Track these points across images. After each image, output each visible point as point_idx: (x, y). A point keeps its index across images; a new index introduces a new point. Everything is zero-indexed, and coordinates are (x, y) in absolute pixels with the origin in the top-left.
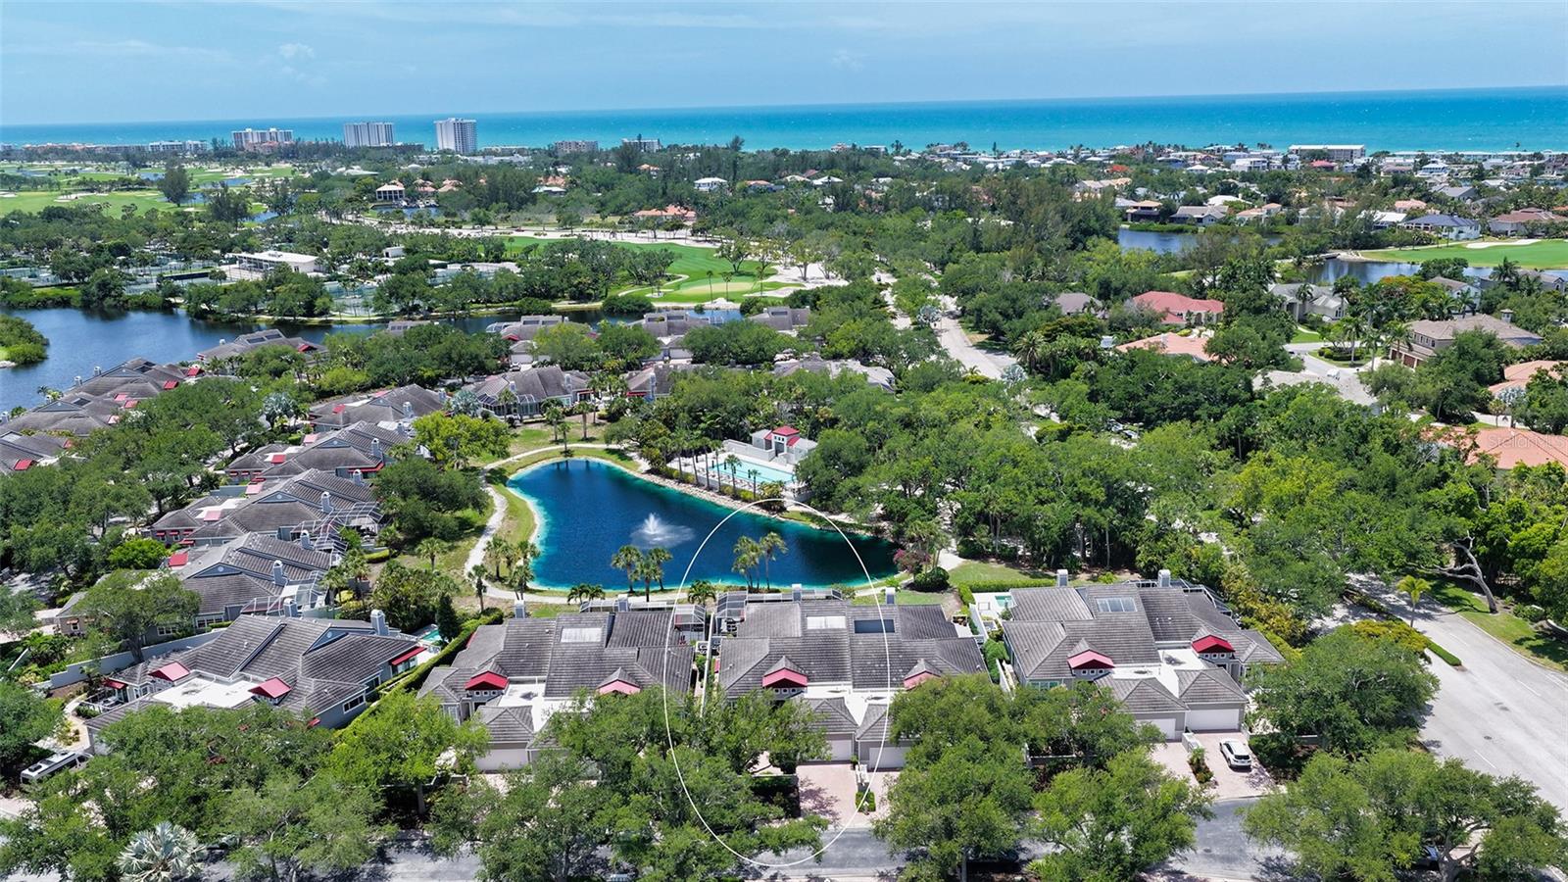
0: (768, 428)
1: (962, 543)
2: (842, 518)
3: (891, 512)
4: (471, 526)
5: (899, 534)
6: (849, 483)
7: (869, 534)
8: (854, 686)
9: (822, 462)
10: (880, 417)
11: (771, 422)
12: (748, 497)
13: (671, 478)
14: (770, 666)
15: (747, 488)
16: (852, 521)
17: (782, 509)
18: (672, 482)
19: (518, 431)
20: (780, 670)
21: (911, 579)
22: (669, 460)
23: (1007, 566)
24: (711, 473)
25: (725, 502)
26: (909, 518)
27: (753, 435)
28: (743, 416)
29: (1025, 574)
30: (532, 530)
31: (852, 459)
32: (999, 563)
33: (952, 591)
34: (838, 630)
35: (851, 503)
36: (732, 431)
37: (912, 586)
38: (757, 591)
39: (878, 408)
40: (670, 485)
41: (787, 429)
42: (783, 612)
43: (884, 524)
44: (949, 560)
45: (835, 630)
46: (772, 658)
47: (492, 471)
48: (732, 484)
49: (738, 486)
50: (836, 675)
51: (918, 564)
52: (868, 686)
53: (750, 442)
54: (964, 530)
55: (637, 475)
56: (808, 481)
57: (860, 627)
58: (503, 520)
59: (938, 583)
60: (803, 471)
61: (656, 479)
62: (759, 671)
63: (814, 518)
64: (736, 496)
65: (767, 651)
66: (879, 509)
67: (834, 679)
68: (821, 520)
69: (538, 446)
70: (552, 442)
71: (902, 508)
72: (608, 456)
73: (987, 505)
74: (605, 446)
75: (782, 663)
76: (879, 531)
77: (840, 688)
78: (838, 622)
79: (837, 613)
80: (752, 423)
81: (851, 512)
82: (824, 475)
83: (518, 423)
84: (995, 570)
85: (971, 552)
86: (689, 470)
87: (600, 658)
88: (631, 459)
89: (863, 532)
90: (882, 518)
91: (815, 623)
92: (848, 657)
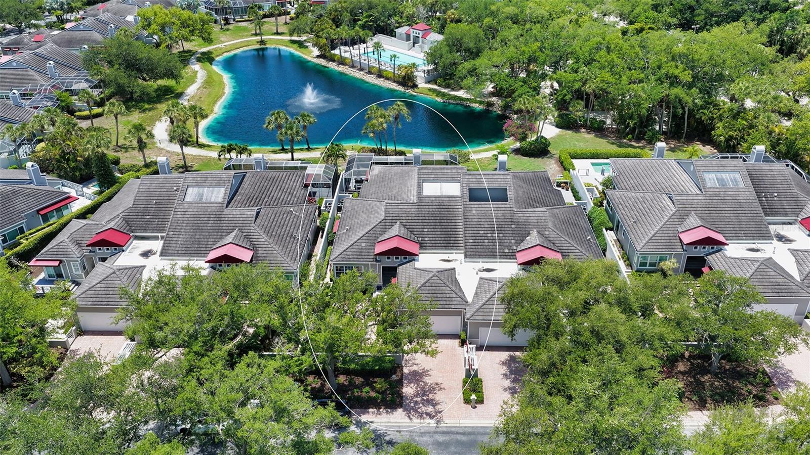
0: (409, 25)
1: (559, 116)
2: (461, 93)
3: (501, 89)
4: (172, 92)
5: (506, 107)
6: (468, 65)
7: (481, 107)
8: (466, 256)
9: (447, 48)
10: (493, 14)
11: (411, 20)
12: (389, 75)
13: (334, 61)
14: (383, 232)
15: (389, 69)
16: (468, 96)
17: (415, 86)
18: (334, 64)
19: (230, 27)
20: (393, 238)
21: (518, 145)
22: (333, 48)
23: (596, 136)
24: (363, 57)
25: (371, 79)
26: (516, 94)
27: (397, 30)
28: (390, 16)
29: (613, 143)
30: (221, 97)
31: (471, 45)
32: (588, 133)
33: (551, 157)
34: (452, 197)
35: (469, 81)
36: (383, 28)
37: (517, 151)
38: (385, 153)
39: (493, 8)
40: (333, 66)
41: (422, 25)
42: (402, 175)
43: (494, 99)
44: (549, 130)
45: (448, 197)
46: (386, 224)
47: (203, 53)
48: (377, 66)
49: (382, 68)
50: (448, 243)
51: (524, 133)
52: (480, 256)
53: (395, 36)
54: (562, 105)
55: (309, 59)
56: (436, 64)
57: (475, 195)
58: (198, 89)
59: (540, 150)
60: (433, 57)
61: (323, 62)
62: (372, 237)
63: (439, 94)
64: (380, 75)
65: (382, 215)
66: (490, 87)
67: (446, 248)
68: (443, 95)
69: (242, 37)
70: (253, 35)
71: (510, 86)
72: (291, 45)
73: (584, 84)
74: (289, 38)
75: (396, 230)
76: (490, 104)
77: (451, 257)
78: (453, 189)
79: (453, 180)
80: (397, 22)
81: (468, 89)
82: (448, 58)
83: (232, 21)
84: (586, 140)
85: (566, 123)
86: (347, 55)
87: (219, 218)
88: (307, 47)
89: (477, 105)
90: (492, 94)
91: (431, 189)
92: (461, 224)
